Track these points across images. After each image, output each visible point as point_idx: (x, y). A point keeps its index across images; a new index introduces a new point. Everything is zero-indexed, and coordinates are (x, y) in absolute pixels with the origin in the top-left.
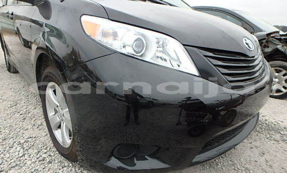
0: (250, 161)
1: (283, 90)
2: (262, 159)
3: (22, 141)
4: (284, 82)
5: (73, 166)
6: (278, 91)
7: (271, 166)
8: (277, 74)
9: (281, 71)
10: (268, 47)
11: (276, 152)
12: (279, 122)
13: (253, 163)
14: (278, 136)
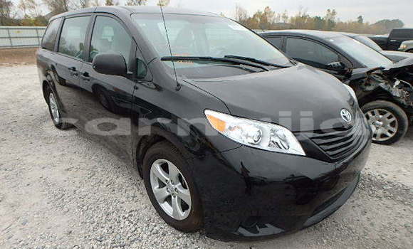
0: (352, 220)
1: (388, 134)
2: (364, 218)
3: (127, 216)
4: (389, 125)
5: (188, 237)
6: (383, 136)
7: (372, 224)
8: (381, 116)
9: (385, 113)
10: (370, 85)
11: (378, 209)
12: (383, 176)
13: (355, 223)
14: (380, 192)
